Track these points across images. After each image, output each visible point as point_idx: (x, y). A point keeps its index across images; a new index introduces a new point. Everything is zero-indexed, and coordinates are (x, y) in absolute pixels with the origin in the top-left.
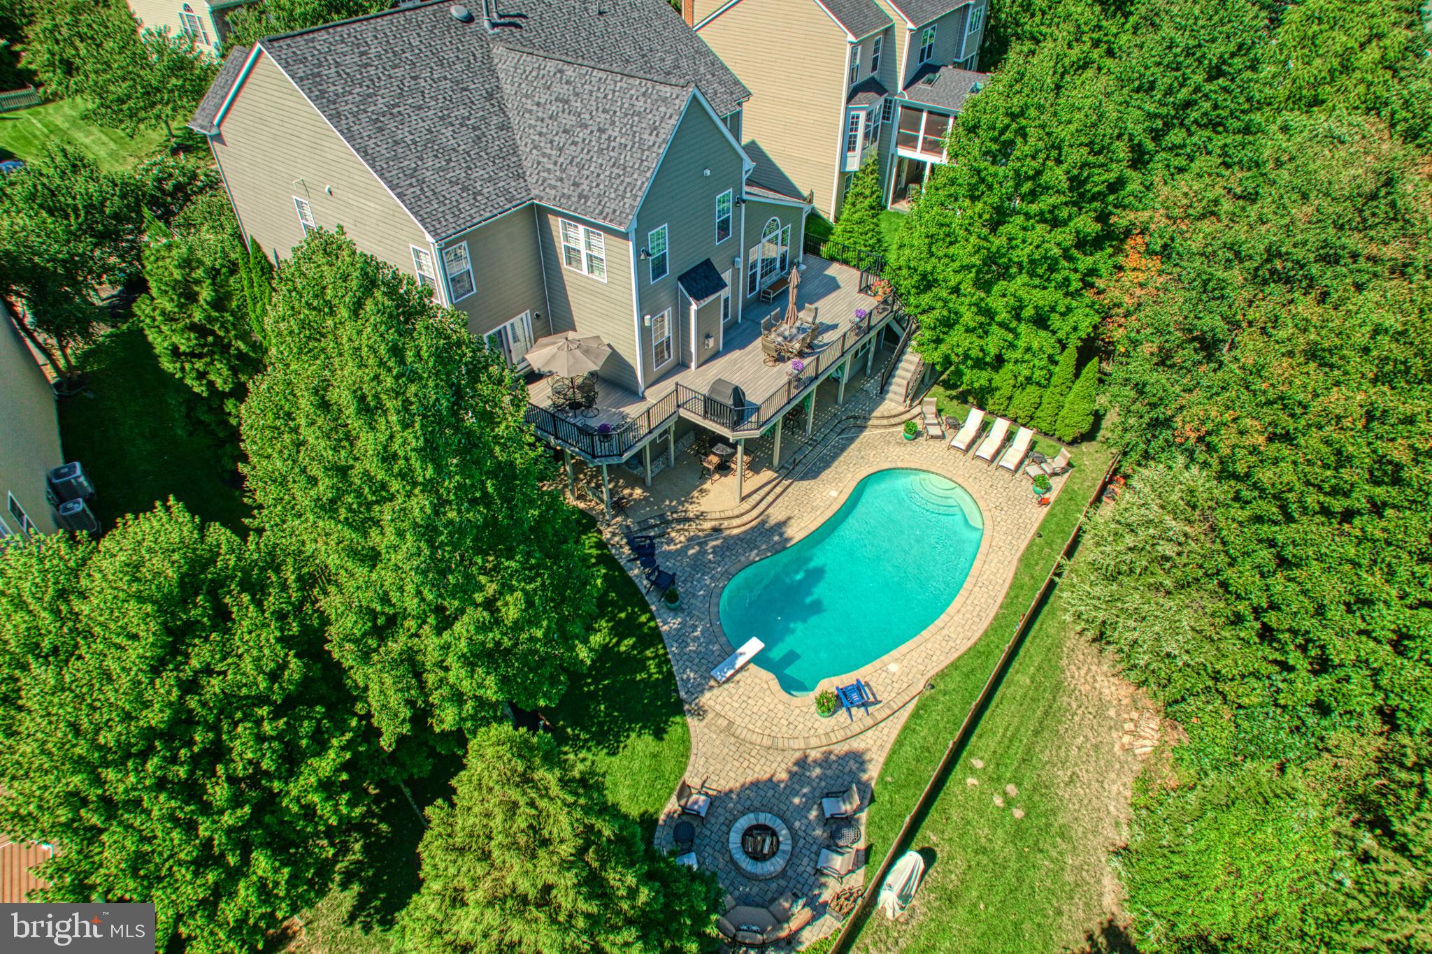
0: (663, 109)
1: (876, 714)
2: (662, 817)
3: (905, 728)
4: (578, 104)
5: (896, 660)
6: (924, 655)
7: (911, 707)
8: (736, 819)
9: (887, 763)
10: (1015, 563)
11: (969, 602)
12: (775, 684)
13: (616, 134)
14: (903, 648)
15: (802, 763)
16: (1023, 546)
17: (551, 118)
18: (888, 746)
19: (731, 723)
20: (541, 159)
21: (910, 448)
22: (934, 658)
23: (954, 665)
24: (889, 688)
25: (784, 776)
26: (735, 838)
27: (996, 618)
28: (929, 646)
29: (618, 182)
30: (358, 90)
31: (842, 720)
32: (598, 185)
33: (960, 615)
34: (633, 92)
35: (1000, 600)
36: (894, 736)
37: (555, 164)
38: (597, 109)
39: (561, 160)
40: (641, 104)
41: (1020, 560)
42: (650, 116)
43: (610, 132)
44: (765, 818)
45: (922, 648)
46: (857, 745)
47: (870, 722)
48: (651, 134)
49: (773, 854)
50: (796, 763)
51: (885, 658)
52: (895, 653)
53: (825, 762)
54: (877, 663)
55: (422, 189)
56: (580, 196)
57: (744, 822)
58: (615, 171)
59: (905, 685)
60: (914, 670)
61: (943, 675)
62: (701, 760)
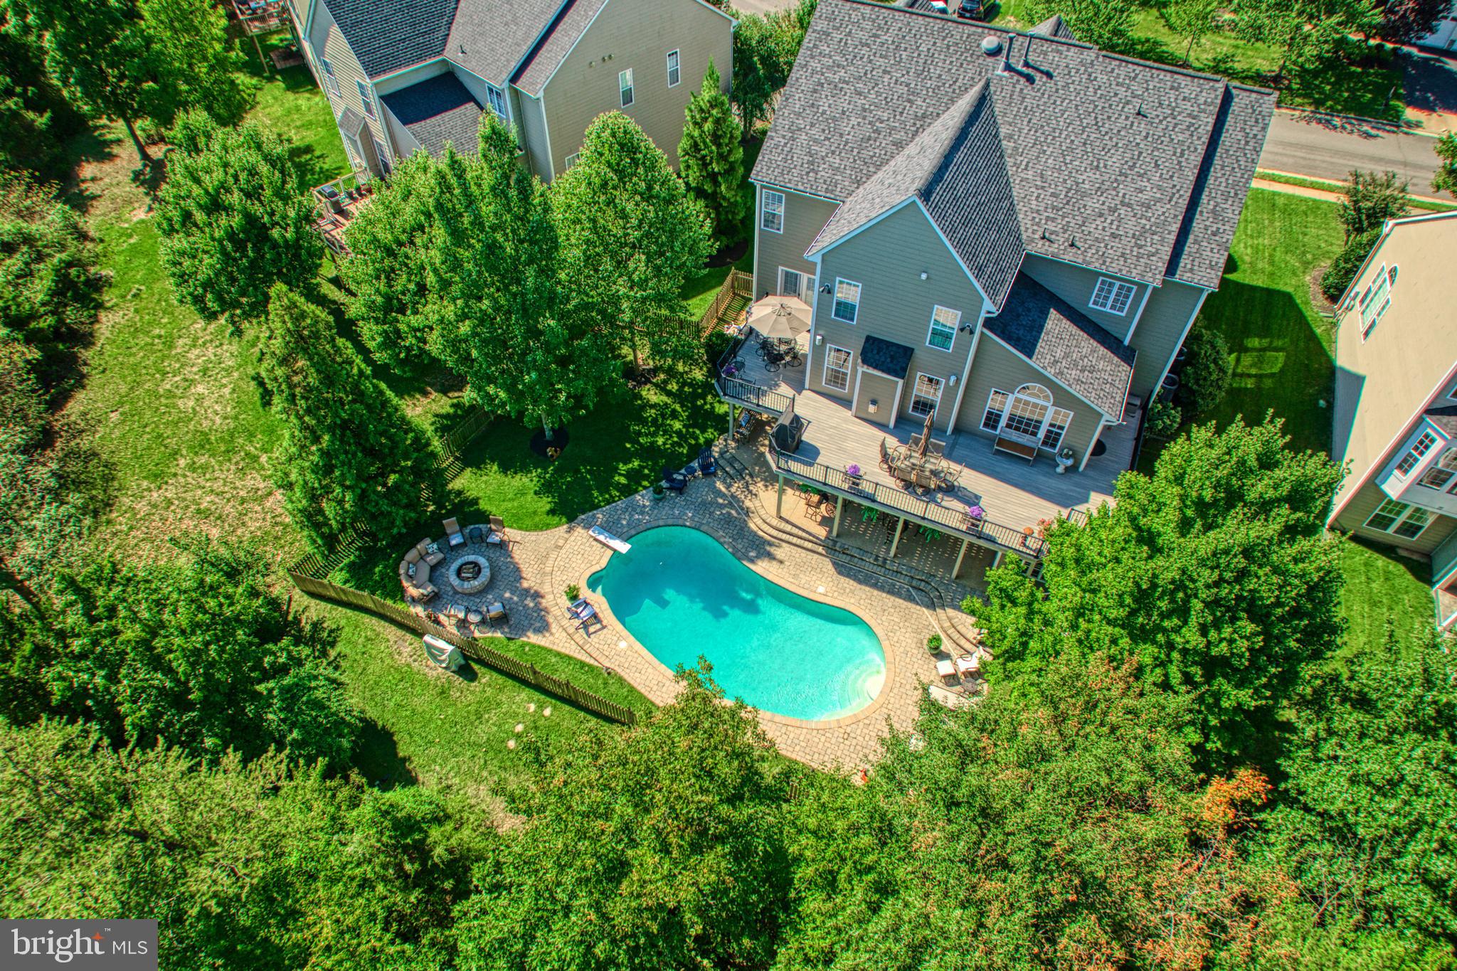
1: (578, 635)
5: (630, 646)
6: (640, 667)
7: (592, 662)
9: (540, 646)
12: (596, 568)
14: (643, 650)
15: (537, 595)
18: (555, 648)
22: (637, 675)
23: (630, 687)
25: (525, 584)
26: (471, 558)
36: (563, 650)
44: (485, 573)
46: (554, 627)
47: (571, 631)
49: (461, 579)
50: (536, 591)
51: (632, 638)
53: (538, 608)
54: (626, 633)
57: (482, 561)
60: (622, 659)
62: (533, 538)
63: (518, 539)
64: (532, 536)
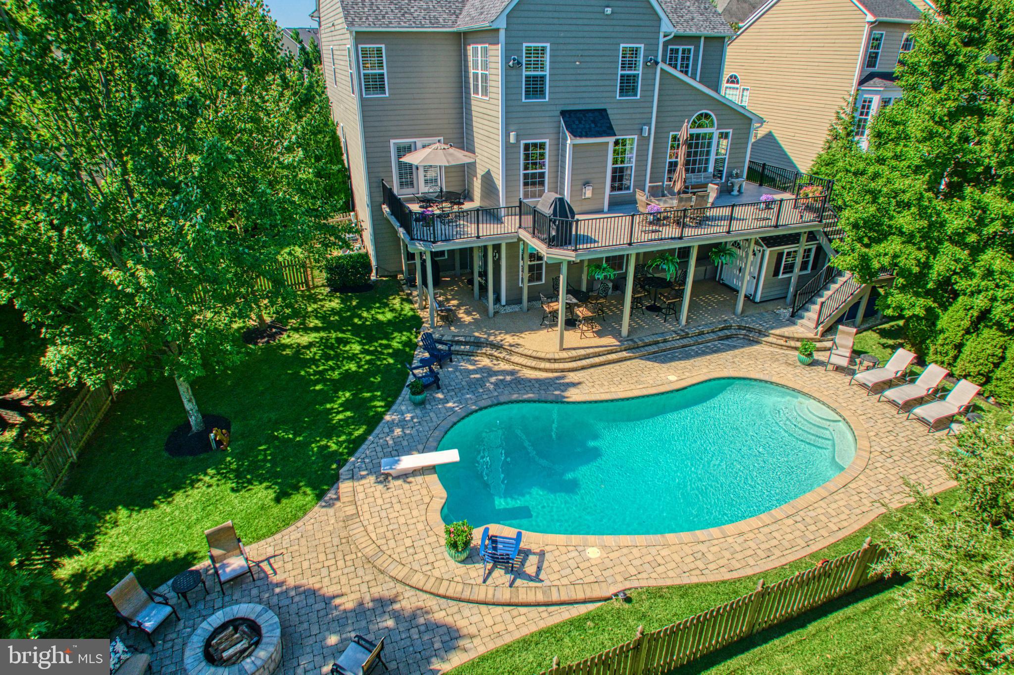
1: (522, 591)
3: (548, 631)
5: (603, 547)
6: (649, 558)
11: (766, 530)
12: (438, 503)
14: (626, 539)
15: (383, 604)
21: (800, 370)
22: (660, 569)
23: (683, 590)
24: (568, 571)
28: (664, 552)
31: (473, 574)
33: (740, 540)
45: (653, 551)
47: (505, 595)
51: (591, 538)
52: (610, 540)
54: (575, 539)
57: (243, 609)
59: (592, 579)
60: (618, 569)
61: (655, 593)
62: (295, 535)
63: (270, 551)
64: (291, 533)
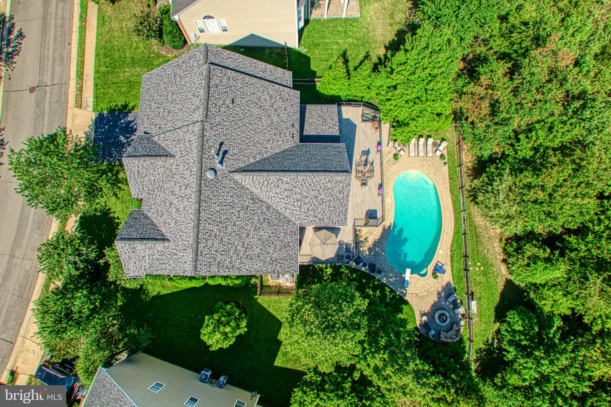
0: (341, 185)
2: (418, 326)
3: (452, 266)
4: (298, 190)
6: (445, 243)
8: (434, 315)
9: (453, 278)
10: (449, 194)
12: (418, 277)
13: (324, 197)
14: (439, 244)
15: (439, 294)
16: (448, 186)
17: (287, 197)
18: (451, 274)
19: (416, 294)
20: (292, 212)
23: (453, 241)
24: (443, 259)
25: (437, 299)
26: (437, 321)
27: (455, 218)
29: (334, 212)
30: (232, 253)
32: (326, 215)
33: (446, 223)
34: (323, 181)
35: (452, 211)
37: (301, 212)
38: (309, 190)
39: (303, 210)
40: (330, 185)
41: (450, 192)
42: (336, 188)
43: (320, 197)
44: (440, 312)
48: (340, 194)
49: (446, 318)
50: (438, 294)
51: (437, 250)
52: (438, 247)
53: (444, 289)
54: (436, 253)
55: (279, 263)
56: (320, 220)
57: (437, 316)
58: (331, 209)
59: (446, 255)
60: (445, 249)
61: (452, 246)
